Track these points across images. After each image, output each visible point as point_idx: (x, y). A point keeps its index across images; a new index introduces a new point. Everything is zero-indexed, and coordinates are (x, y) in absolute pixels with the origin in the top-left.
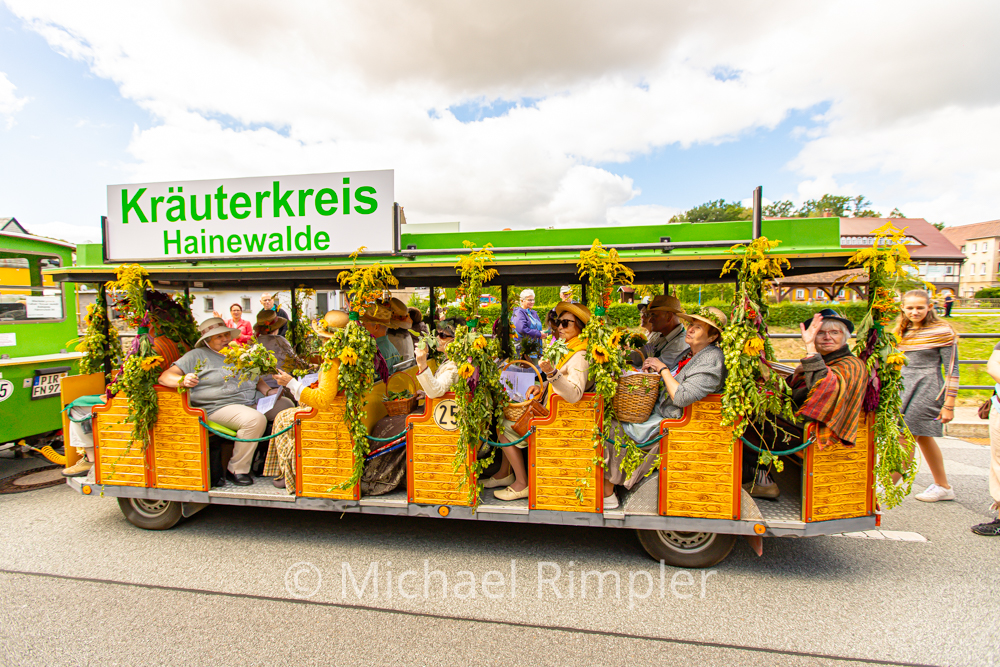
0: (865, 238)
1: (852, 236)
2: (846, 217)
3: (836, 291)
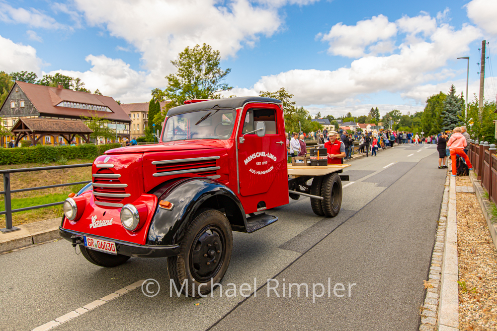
0: (84, 105)
1: (77, 103)
2: (72, 90)
3: (71, 137)
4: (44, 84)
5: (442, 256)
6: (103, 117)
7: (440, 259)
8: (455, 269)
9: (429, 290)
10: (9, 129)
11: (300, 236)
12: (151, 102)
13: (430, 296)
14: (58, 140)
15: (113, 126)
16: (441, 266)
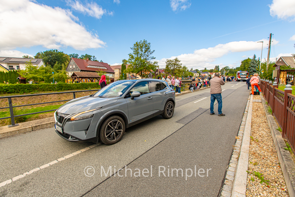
0: (97, 67)
3: (92, 79)
4: (81, 59)
5: (244, 127)
6: (104, 71)
7: (243, 128)
8: (249, 132)
9: (237, 140)
10: (70, 76)
11: (184, 118)
12: (122, 65)
13: (238, 142)
14: (88, 81)
15: (108, 75)
16: (243, 131)
